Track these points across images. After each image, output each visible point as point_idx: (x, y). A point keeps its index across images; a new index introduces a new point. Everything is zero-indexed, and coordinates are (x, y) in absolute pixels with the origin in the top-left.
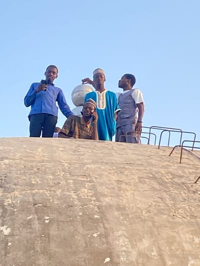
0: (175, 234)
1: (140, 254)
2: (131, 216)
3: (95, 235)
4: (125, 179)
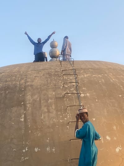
0: (47, 92)
1: (34, 100)
2: (34, 88)
3: (21, 96)
4: (38, 75)
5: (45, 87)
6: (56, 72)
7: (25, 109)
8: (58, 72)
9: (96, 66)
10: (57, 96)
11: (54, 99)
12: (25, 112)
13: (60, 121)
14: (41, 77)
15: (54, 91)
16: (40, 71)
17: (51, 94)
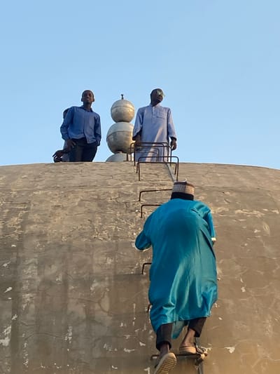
0: (89, 257)
2: (48, 242)
3: (5, 265)
4: (65, 204)
5: (85, 240)
6: (121, 194)
7: (16, 310)
8: (128, 195)
9: (249, 184)
10: (119, 271)
11: (109, 280)
12: (14, 318)
13: (125, 349)
14: (72, 209)
15: (111, 255)
16: (73, 192)
17: (100, 263)
